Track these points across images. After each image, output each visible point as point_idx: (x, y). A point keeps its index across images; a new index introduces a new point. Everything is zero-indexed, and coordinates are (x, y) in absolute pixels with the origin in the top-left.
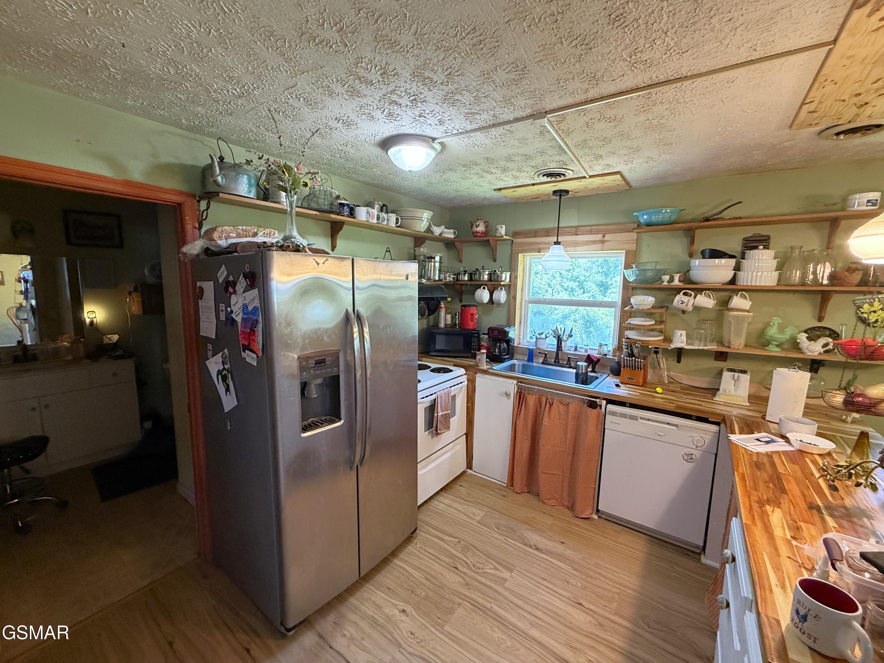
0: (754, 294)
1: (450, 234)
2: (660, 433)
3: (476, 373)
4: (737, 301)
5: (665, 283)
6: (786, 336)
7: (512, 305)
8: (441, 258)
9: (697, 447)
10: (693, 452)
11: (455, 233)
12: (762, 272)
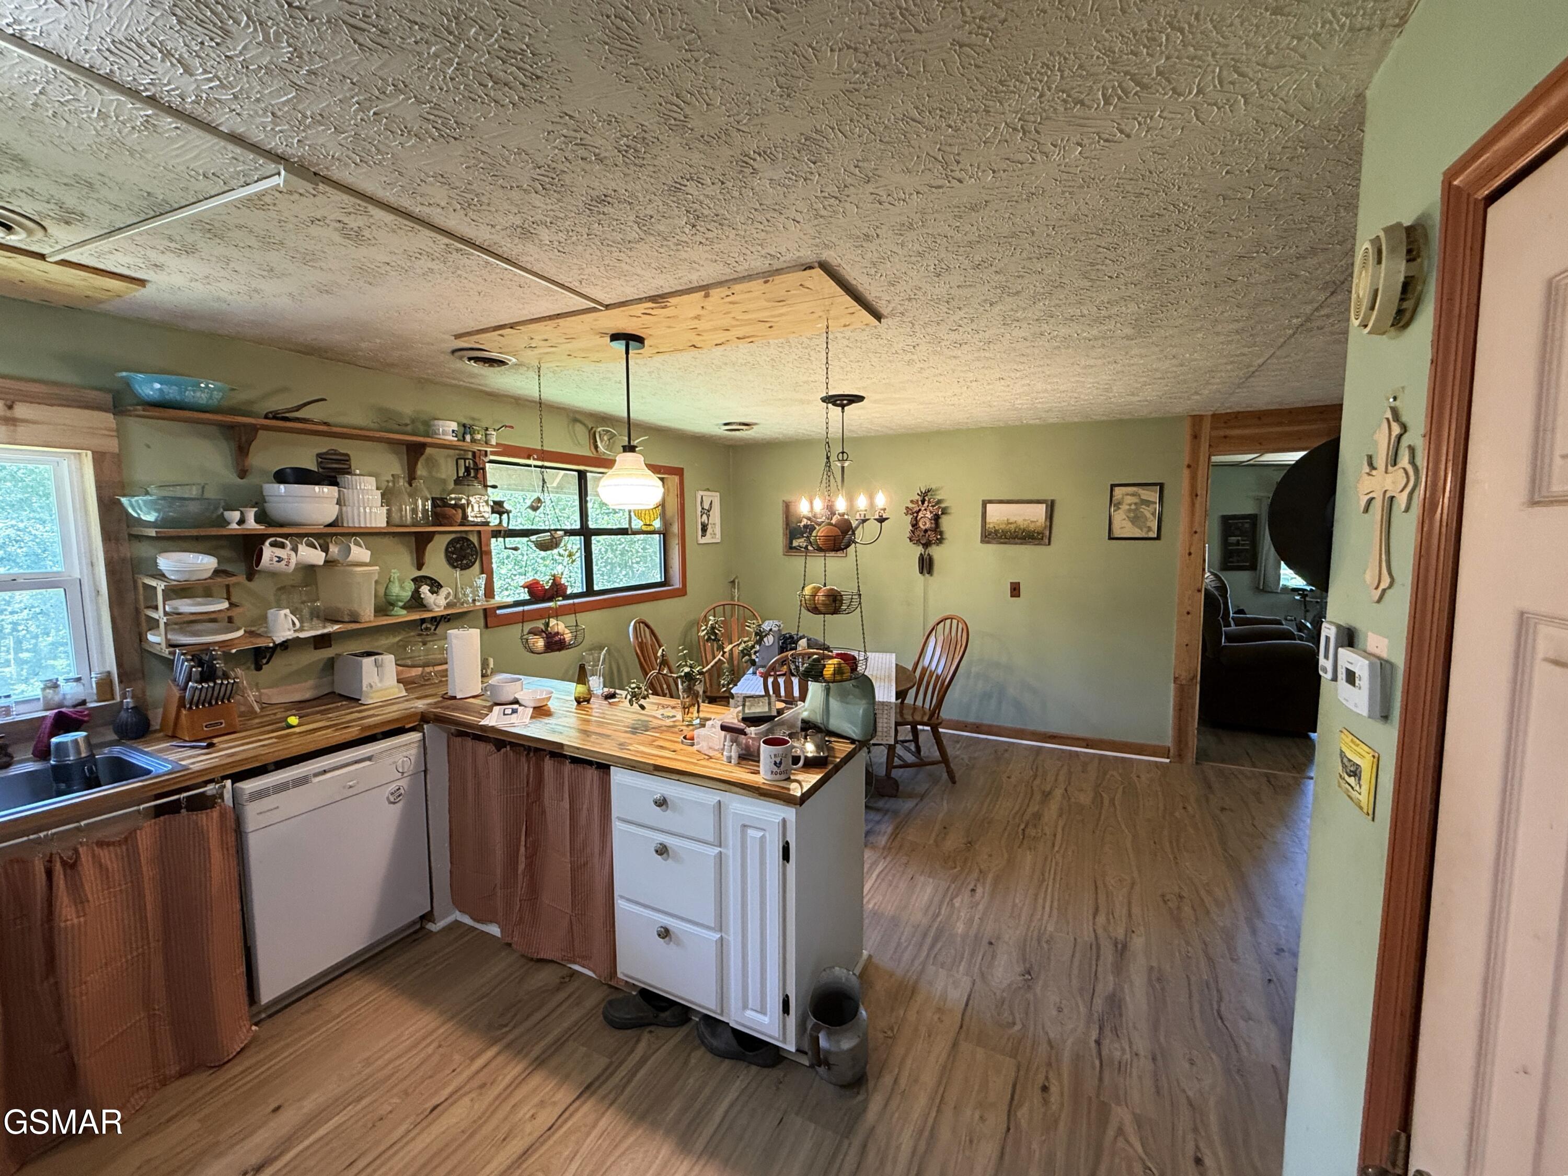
2: (351, 783)
5: (233, 526)
6: (407, 594)
9: (403, 773)
10: (399, 783)
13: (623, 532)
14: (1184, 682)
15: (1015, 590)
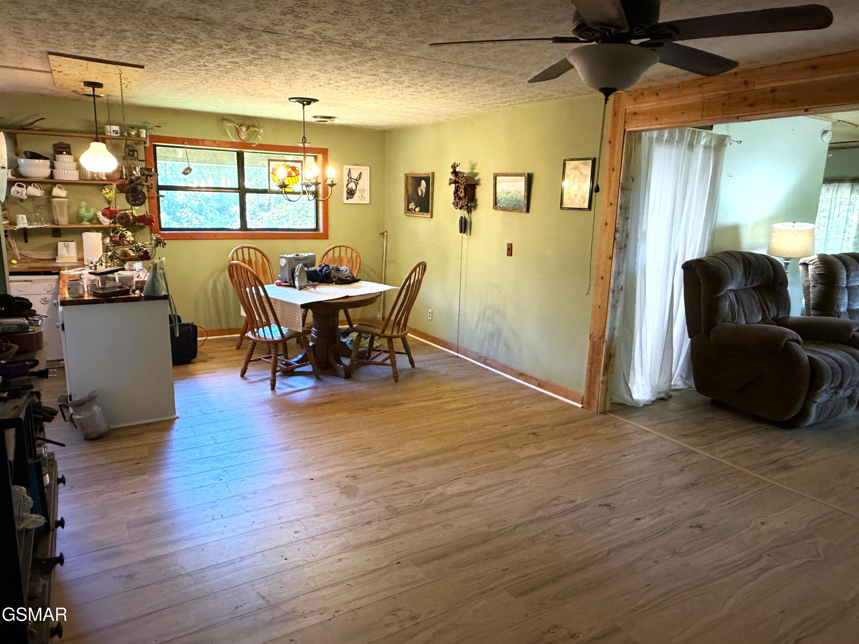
0: (69, 187)
2: (20, 289)
4: (57, 191)
6: (90, 214)
9: (48, 292)
10: (46, 296)
12: (68, 171)
13: (264, 191)
14: (595, 340)
15: (510, 251)
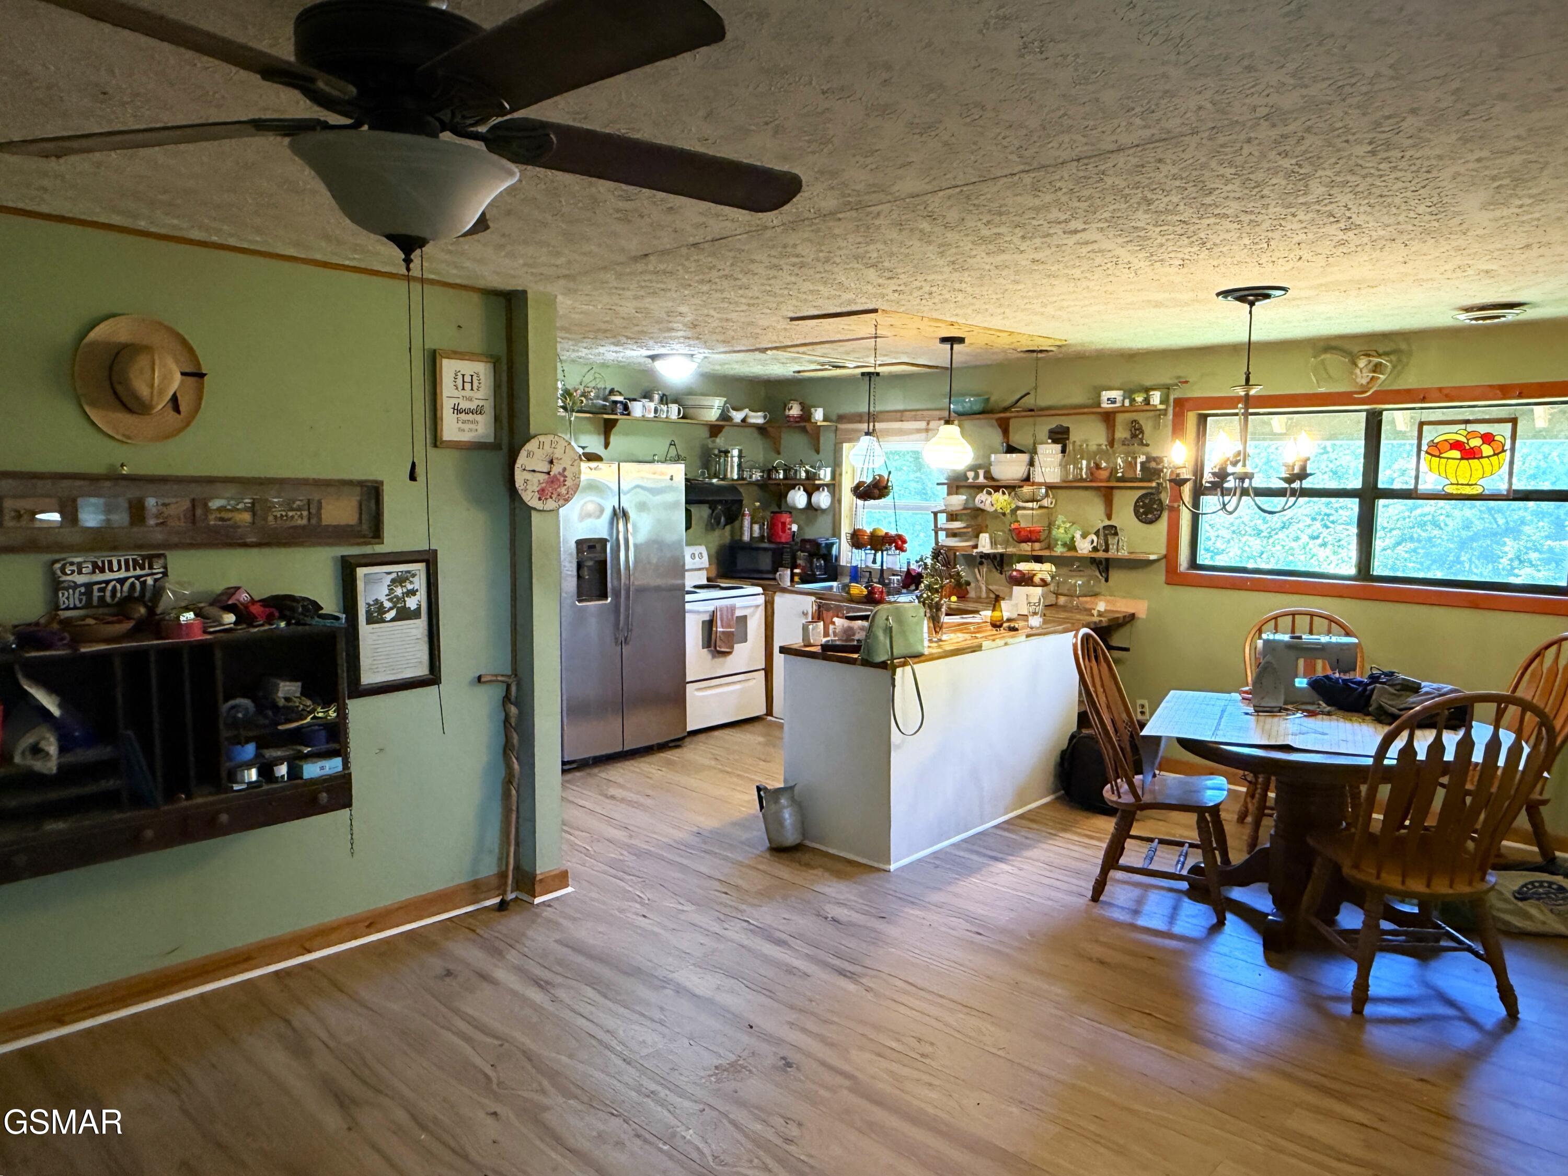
1: (757, 418)
3: (775, 592)
5: (970, 480)
6: (1067, 536)
7: (837, 510)
8: (740, 451)
11: (765, 417)
